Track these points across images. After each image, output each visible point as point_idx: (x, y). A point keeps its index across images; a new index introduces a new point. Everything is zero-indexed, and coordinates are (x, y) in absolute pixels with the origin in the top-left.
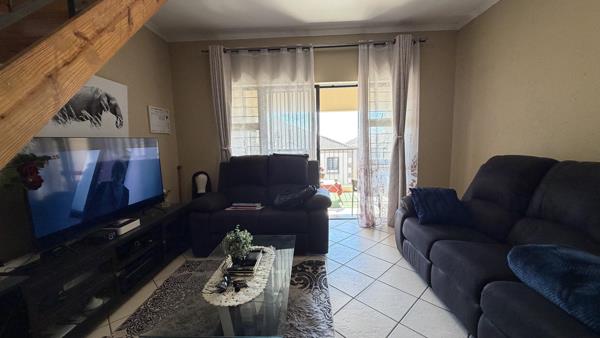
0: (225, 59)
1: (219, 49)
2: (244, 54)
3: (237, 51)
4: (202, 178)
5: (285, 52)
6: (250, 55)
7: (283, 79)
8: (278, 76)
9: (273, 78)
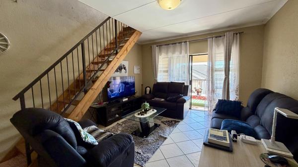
0: (157, 49)
1: (155, 46)
2: (164, 46)
3: (161, 46)
4: (148, 89)
5: (177, 44)
6: (166, 46)
7: (177, 54)
8: (175, 53)
9: (173, 54)
